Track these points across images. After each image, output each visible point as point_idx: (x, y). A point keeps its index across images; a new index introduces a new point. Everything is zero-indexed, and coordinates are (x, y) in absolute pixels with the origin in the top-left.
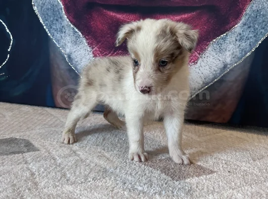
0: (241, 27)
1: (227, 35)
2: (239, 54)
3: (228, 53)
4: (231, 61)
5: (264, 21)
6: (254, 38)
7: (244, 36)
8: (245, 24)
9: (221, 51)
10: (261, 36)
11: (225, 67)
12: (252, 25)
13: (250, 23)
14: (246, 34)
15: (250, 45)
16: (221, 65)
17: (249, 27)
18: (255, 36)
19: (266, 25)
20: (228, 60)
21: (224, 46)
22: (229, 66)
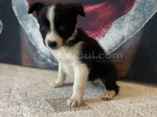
0: (134, 11)
1: (124, 17)
2: (132, 30)
3: (125, 29)
4: (127, 34)
5: (150, 6)
6: (143, 18)
7: (136, 17)
8: (136, 9)
9: (121, 28)
10: (148, 16)
11: (123, 38)
12: (141, 9)
13: (140, 7)
14: (137, 16)
15: (140, 23)
16: (120, 38)
17: (140, 11)
18: (144, 17)
19: (151, 9)
20: (125, 34)
21: (122, 24)
22: (126, 38)
